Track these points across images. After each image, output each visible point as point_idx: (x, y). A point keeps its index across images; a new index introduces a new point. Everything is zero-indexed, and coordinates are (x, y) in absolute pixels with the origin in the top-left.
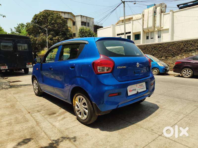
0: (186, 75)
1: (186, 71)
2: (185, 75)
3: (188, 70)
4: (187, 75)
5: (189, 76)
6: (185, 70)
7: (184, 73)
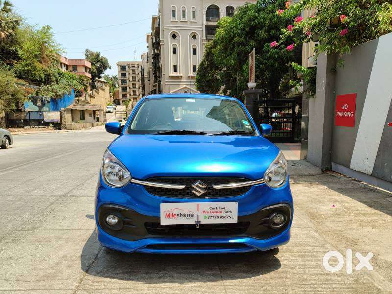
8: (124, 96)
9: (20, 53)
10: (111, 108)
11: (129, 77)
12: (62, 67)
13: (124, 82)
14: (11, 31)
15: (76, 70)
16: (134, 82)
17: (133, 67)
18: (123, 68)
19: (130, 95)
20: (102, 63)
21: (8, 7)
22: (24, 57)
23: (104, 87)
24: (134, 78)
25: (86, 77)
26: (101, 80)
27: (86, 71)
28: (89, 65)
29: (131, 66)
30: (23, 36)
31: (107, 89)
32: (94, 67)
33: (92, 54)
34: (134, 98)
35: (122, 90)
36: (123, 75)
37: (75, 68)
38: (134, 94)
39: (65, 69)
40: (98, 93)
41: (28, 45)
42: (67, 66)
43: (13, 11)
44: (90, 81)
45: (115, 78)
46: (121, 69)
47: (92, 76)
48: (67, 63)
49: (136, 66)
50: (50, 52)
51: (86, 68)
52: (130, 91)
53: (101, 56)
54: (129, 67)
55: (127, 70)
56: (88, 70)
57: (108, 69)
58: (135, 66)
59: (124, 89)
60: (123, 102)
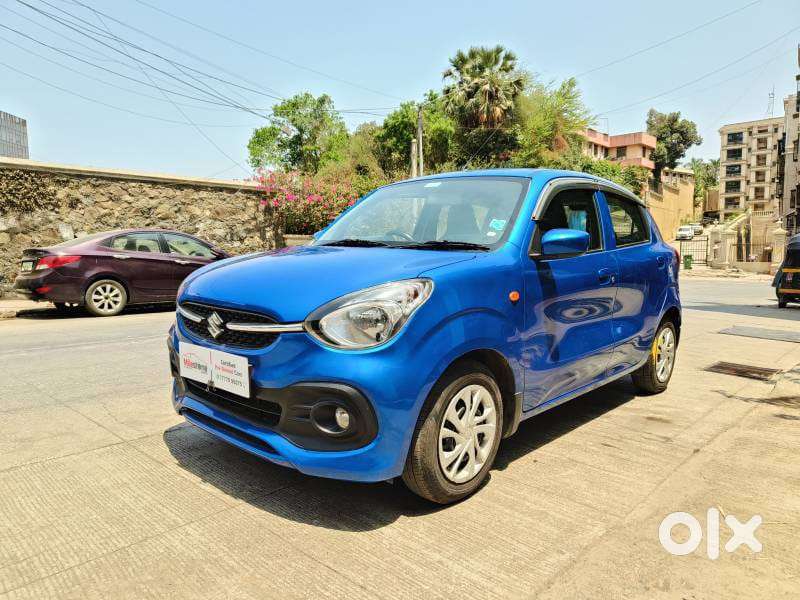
0: (106, 306)
1: (104, 289)
2: (102, 307)
3: (109, 287)
4: (110, 307)
5: (117, 308)
6: (100, 289)
7: (96, 301)
8: (730, 202)
9: (520, 138)
10: (688, 230)
11: (748, 158)
12: (596, 153)
13: (733, 170)
14: (509, 103)
15: (625, 155)
16: (760, 169)
17: (760, 132)
18: (735, 138)
19: (747, 198)
20: (682, 133)
21: (509, 63)
22: (527, 143)
23: (680, 186)
24: (761, 159)
25: (641, 168)
26: (675, 170)
27: (644, 156)
28: (651, 142)
29: (755, 131)
30: (529, 108)
31: (688, 190)
32: (662, 145)
33: (662, 119)
34: (756, 207)
35: (727, 188)
36: (735, 154)
37: (622, 151)
38: (757, 197)
39: (602, 157)
40: (660, 199)
41: (535, 121)
42: (606, 150)
43: (516, 68)
44: (651, 175)
45: (716, 164)
46: (729, 141)
47: (656, 165)
48: (607, 145)
49: (770, 129)
50: (571, 128)
51: (644, 148)
52: (747, 190)
53: (680, 120)
54: (750, 133)
55: (745, 140)
56: (648, 153)
57: (694, 146)
58: (766, 131)
59: (733, 186)
60: (726, 215)
